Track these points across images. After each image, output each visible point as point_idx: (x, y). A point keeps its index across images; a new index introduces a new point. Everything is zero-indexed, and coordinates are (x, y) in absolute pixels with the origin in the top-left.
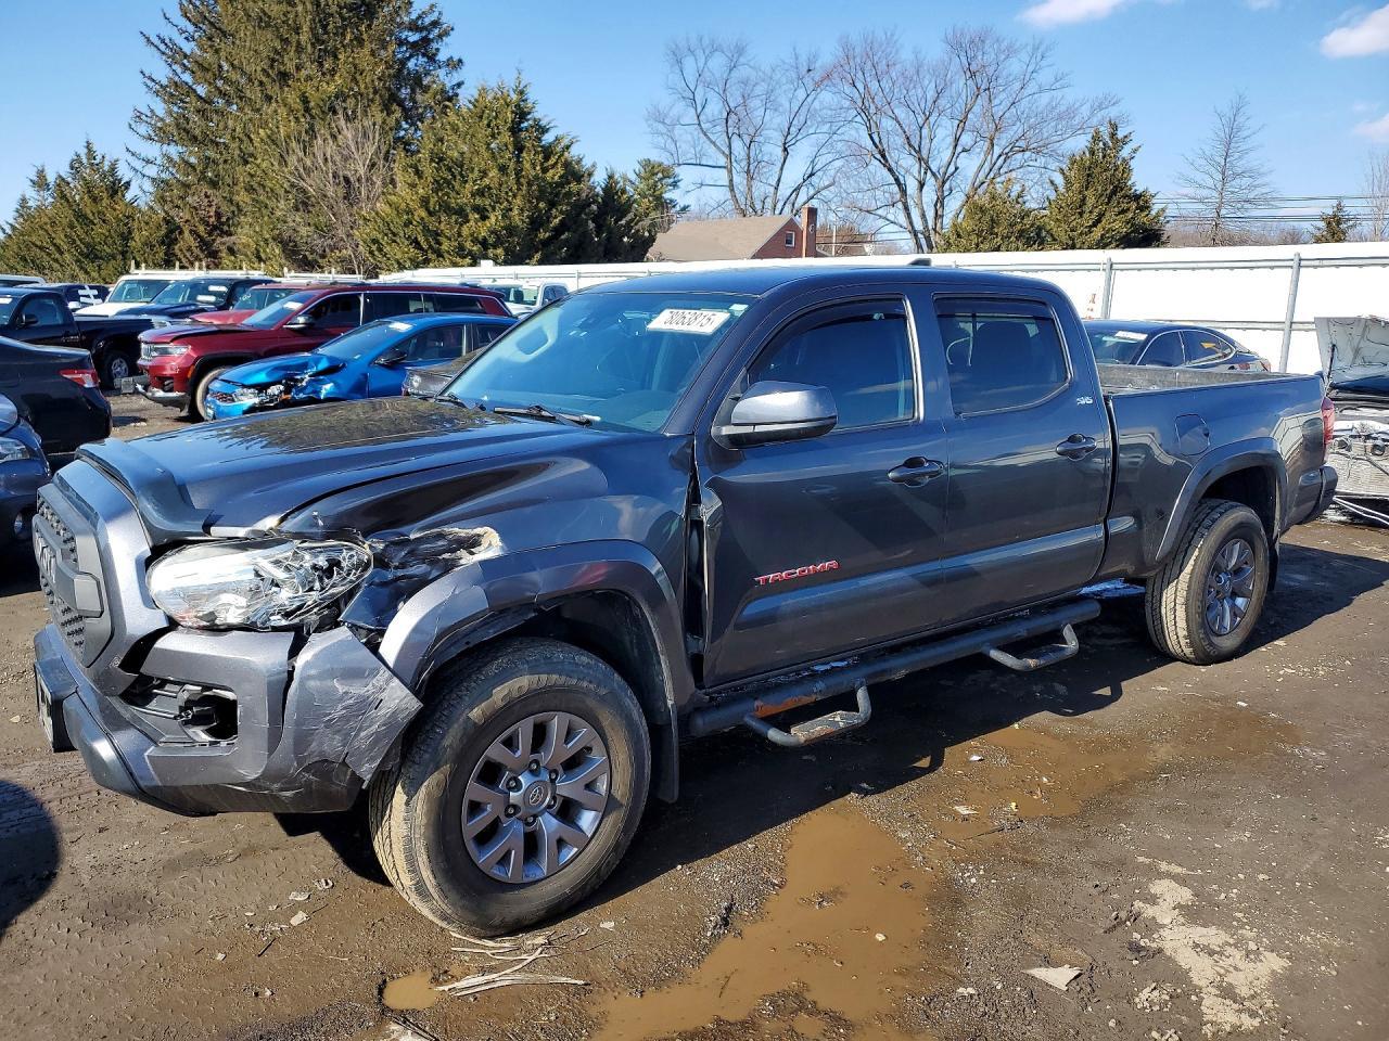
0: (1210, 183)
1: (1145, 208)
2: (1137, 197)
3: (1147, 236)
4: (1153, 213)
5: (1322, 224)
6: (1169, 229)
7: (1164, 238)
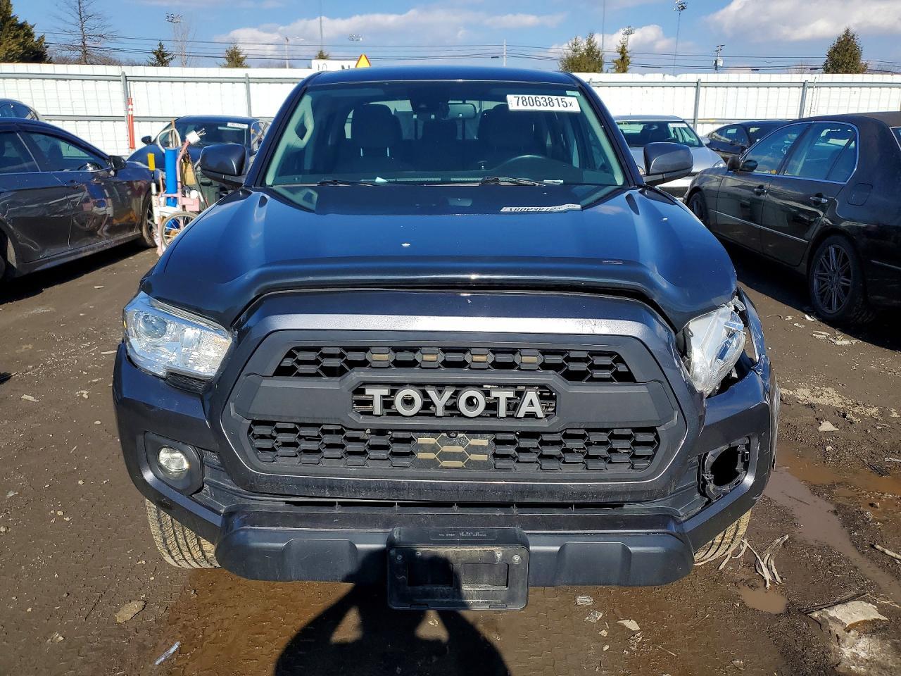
0: (73, 21)
1: (29, 35)
2: (22, 26)
3: (36, 56)
4: (35, 39)
5: (154, 57)
6: (48, 52)
7: (47, 59)
